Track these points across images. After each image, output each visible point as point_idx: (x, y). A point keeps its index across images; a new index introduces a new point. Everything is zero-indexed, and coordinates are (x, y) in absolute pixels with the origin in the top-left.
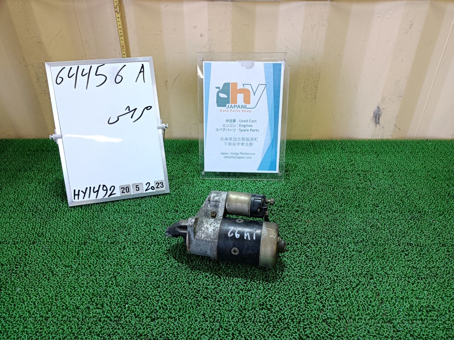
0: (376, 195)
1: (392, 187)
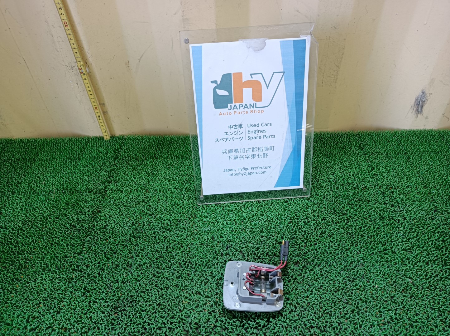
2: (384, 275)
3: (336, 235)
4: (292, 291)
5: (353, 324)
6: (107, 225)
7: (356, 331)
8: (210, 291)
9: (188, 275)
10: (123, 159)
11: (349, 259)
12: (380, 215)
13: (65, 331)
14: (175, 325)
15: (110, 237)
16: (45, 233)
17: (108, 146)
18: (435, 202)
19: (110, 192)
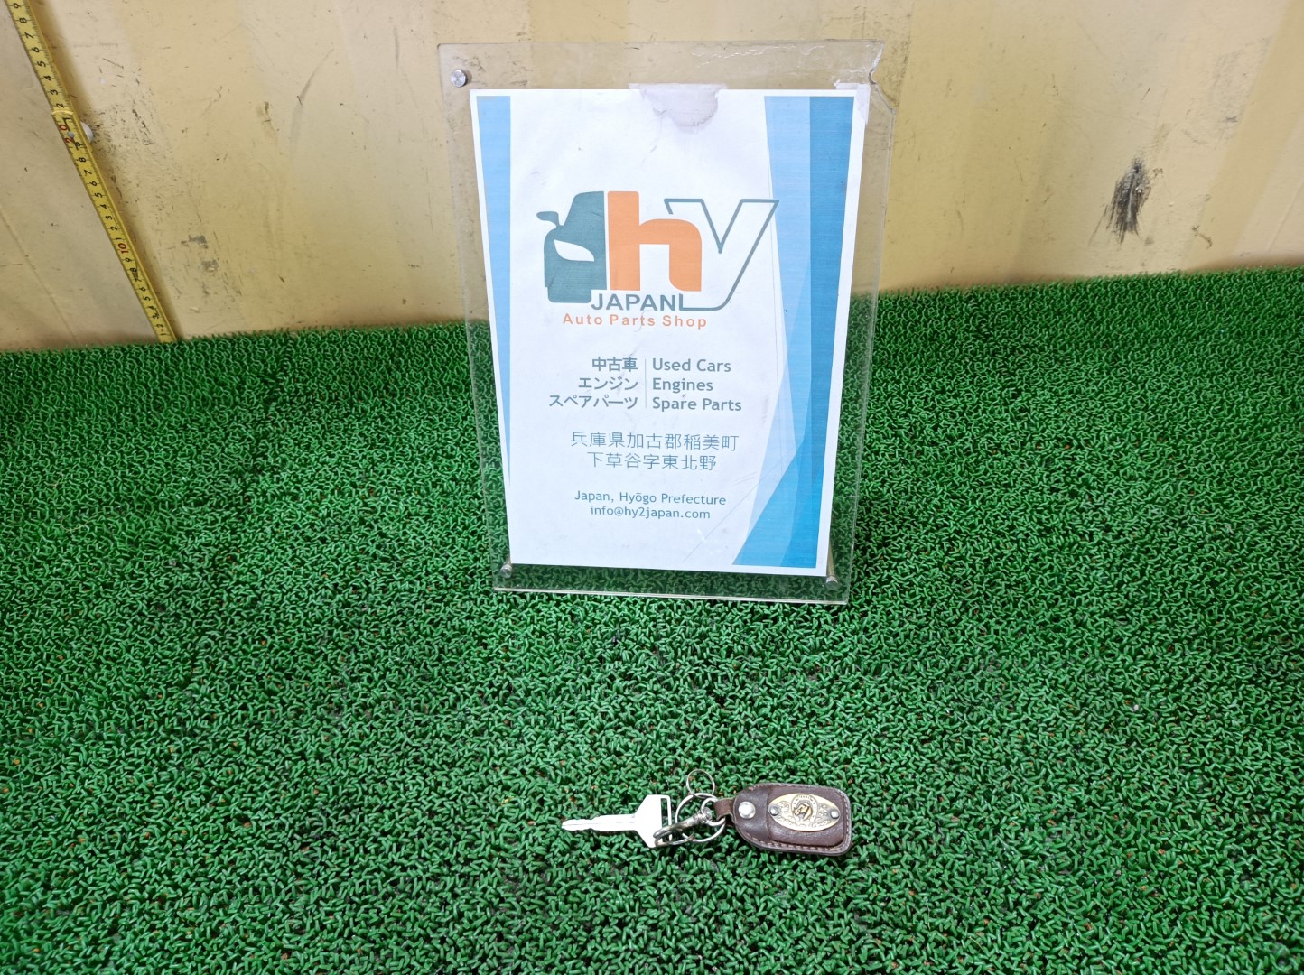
0: (1118, 561)
1: (1176, 518)
2: (1054, 687)
3: (922, 586)
4: (803, 748)
5: (974, 825)
6: (259, 598)
7: (984, 844)
8: (573, 765)
9: (509, 724)
10: (291, 403)
11: (958, 649)
12: (1040, 522)
13: (161, 908)
14: (480, 865)
15: (270, 632)
16: (73, 633)
17: (242, 363)
18: (1188, 479)
19: (261, 499)
